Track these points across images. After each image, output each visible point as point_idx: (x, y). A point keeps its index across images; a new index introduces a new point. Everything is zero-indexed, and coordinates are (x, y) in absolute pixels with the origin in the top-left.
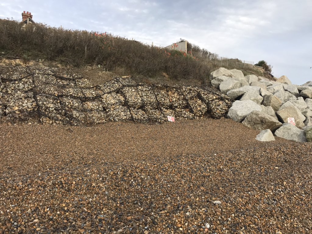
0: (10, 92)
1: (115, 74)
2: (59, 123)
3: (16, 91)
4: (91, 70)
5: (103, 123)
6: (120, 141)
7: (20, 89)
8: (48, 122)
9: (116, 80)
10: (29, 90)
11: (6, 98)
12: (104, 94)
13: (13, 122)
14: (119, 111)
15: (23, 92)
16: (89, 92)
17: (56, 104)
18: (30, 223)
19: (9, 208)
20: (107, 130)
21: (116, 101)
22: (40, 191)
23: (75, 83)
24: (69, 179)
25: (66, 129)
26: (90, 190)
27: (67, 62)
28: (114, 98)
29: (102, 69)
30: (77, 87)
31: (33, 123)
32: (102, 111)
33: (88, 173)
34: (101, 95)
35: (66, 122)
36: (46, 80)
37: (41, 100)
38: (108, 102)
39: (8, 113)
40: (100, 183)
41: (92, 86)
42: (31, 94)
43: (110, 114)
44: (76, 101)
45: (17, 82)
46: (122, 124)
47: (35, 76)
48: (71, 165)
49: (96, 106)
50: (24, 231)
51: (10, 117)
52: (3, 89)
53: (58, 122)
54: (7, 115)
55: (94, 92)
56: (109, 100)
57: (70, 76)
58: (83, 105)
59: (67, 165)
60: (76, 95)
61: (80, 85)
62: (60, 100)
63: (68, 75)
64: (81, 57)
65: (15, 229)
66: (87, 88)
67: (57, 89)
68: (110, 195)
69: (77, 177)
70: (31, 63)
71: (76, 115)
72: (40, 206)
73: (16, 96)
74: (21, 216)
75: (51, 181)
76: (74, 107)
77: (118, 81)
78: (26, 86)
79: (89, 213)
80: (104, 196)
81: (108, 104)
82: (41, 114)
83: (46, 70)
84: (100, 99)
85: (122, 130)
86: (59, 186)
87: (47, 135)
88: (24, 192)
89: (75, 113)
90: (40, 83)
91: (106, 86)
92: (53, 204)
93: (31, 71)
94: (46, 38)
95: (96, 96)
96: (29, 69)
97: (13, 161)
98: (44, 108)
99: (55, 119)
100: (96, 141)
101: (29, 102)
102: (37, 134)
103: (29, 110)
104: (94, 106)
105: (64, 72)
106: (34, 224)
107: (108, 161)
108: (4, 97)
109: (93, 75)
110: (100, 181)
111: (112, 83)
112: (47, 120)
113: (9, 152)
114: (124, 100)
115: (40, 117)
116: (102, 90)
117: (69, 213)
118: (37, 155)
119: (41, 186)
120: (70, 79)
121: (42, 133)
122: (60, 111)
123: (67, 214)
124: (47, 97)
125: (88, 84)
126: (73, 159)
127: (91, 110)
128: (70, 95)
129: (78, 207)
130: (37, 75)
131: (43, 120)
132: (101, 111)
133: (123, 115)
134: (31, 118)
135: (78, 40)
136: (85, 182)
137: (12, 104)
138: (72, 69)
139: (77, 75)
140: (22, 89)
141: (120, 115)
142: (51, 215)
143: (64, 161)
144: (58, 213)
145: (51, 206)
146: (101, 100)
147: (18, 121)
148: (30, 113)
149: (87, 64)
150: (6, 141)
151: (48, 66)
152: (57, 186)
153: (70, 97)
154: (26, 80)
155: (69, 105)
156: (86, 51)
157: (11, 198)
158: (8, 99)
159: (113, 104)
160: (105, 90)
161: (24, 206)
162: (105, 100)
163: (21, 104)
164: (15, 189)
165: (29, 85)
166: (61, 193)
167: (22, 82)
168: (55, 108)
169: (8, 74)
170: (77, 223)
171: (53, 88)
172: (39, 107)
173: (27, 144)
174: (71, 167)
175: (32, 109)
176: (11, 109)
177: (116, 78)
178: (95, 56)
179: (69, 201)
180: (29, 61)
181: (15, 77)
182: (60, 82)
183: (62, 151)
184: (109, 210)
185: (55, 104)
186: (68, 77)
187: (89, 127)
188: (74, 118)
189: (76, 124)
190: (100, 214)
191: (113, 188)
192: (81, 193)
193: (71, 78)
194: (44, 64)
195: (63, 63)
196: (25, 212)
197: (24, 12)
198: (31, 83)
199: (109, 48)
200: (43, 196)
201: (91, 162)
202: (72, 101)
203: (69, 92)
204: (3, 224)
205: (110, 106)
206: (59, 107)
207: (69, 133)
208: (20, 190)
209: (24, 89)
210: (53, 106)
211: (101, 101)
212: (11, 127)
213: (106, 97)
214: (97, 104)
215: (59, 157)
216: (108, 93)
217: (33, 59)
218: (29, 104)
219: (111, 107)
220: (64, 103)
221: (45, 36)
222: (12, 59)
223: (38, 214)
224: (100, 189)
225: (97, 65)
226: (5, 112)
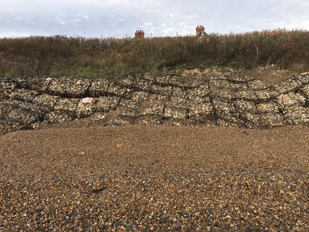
0: (190, 98)
1: (292, 71)
2: (234, 126)
3: (195, 97)
4: (264, 70)
5: (280, 126)
6: (304, 147)
7: (198, 95)
8: (224, 124)
9: (293, 78)
10: (205, 96)
11: (188, 103)
12: (279, 95)
13: (195, 124)
14: (299, 113)
15: (201, 98)
16: (262, 94)
17: (231, 107)
18: (223, 218)
19: (204, 200)
20: (287, 134)
21: (295, 101)
22: (228, 190)
23: (248, 86)
24: (254, 182)
25: (242, 131)
26: (277, 196)
27: (239, 66)
28: (292, 99)
29: (276, 68)
30: (250, 89)
31: (211, 125)
32: (278, 113)
33: (273, 179)
34: (276, 96)
35: (241, 125)
36: (220, 85)
37: (217, 104)
38: (285, 103)
39: (190, 116)
40: (289, 191)
41: (265, 88)
42: (208, 99)
43: (288, 117)
44: (250, 104)
45: (195, 89)
46: (303, 128)
47: (210, 82)
48: (251, 168)
49: (271, 108)
50: (220, 224)
51: (193, 120)
52: (185, 96)
53: (233, 124)
54: (190, 118)
55: (268, 94)
56: (285, 101)
57: (242, 79)
58: (257, 108)
59: (247, 168)
60: (249, 98)
61: (252, 87)
62: (234, 103)
63: (240, 78)
64: (253, 59)
65: (211, 220)
66: (260, 90)
67: (231, 92)
68: (303, 207)
69: (262, 181)
70: (207, 71)
71: (250, 117)
72: (230, 203)
73: (195, 101)
74: (214, 209)
75: (237, 181)
76: (248, 109)
77: (296, 79)
78: (203, 92)
79: (281, 221)
80: (296, 206)
81: (285, 106)
82: (218, 117)
83: (219, 75)
84: (275, 100)
85: (305, 135)
86: (244, 187)
87: (225, 137)
88: (214, 187)
89: (249, 116)
90: (214, 88)
91: (282, 86)
92: (242, 204)
93: (206, 78)
94: (218, 45)
95: (270, 97)
96: (205, 76)
97: (198, 158)
98: (219, 111)
99: (230, 122)
100: (275, 145)
101: (207, 106)
102: (215, 135)
103: (207, 113)
104: (269, 108)
105: (236, 76)
106: (227, 220)
107: (292, 169)
108: (186, 103)
109: (266, 75)
110: (289, 189)
111: (289, 82)
112: (223, 123)
113: (195, 151)
114: (305, 100)
115: (216, 120)
116: (277, 91)
117: (259, 217)
118: (217, 155)
119: (228, 184)
120: (242, 82)
121: (220, 135)
122: (235, 114)
123: (257, 217)
124: (222, 101)
125: (261, 85)
126: (252, 162)
127: (266, 112)
128: (243, 98)
129: (267, 212)
130: (212, 81)
131: (220, 123)
132: (276, 113)
133: (305, 117)
134: (209, 121)
135: (249, 42)
136: (272, 188)
137: (193, 108)
138: (244, 72)
139: (249, 77)
140: (200, 95)
141: (300, 117)
142: (242, 215)
143: (243, 163)
144: (248, 214)
145: (240, 206)
146: (277, 101)
147: (199, 123)
148: (208, 116)
149: (259, 65)
150: (191, 140)
151: (221, 72)
152: (243, 187)
153: (243, 100)
154: (203, 87)
155: (243, 108)
156: (257, 52)
157: (204, 191)
158: (189, 104)
159: (292, 106)
160: (280, 90)
161: (216, 201)
162: (281, 101)
163: (200, 108)
164: (207, 184)
165: (205, 91)
166: (247, 194)
167: (200, 89)
168: (230, 111)
169: (188, 82)
170: (270, 229)
171: (226, 92)
172: (216, 110)
173: (208, 144)
174: (251, 170)
175: (209, 112)
176: (192, 112)
177: (294, 76)
178: (267, 56)
179: (258, 204)
180: (204, 69)
181: (194, 85)
182: (233, 86)
183: (240, 153)
184: (305, 223)
185: (229, 107)
186: (241, 80)
187: (265, 131)
188: (249, 121)
189: (251, 127)
190: (295, 225)
191: (305, 200)
192: (268, 198)
193: (244, 80)
194: (217, 70)
195: (235, 67)
196: (217, 206)
197: (198, 26)
198: (207, 89)
199: (284, 44)
200: (231, 195)
201: (272, 167)
202: (246, 103)
203: (242, 95)
204: (201, 213)
205: (287, 107)
206: (233, 110)
207: (245, 135)
208: (211, 185)
209: (202, 95)
210: (228, 110)
211: (277, 103)
212: (194, 129)
213: (283, 97)
214: (272, 106)
215: (238, 158)
216: (284, 93)
217: (208, 67)
218: (207, 108)
219: (289, 109)
220: (238, 106)
221: (218, 44)
222: (191, 70)
223: (229, 210)
224: (290, 198)
225: (270, 64)
226: (188, 116)
